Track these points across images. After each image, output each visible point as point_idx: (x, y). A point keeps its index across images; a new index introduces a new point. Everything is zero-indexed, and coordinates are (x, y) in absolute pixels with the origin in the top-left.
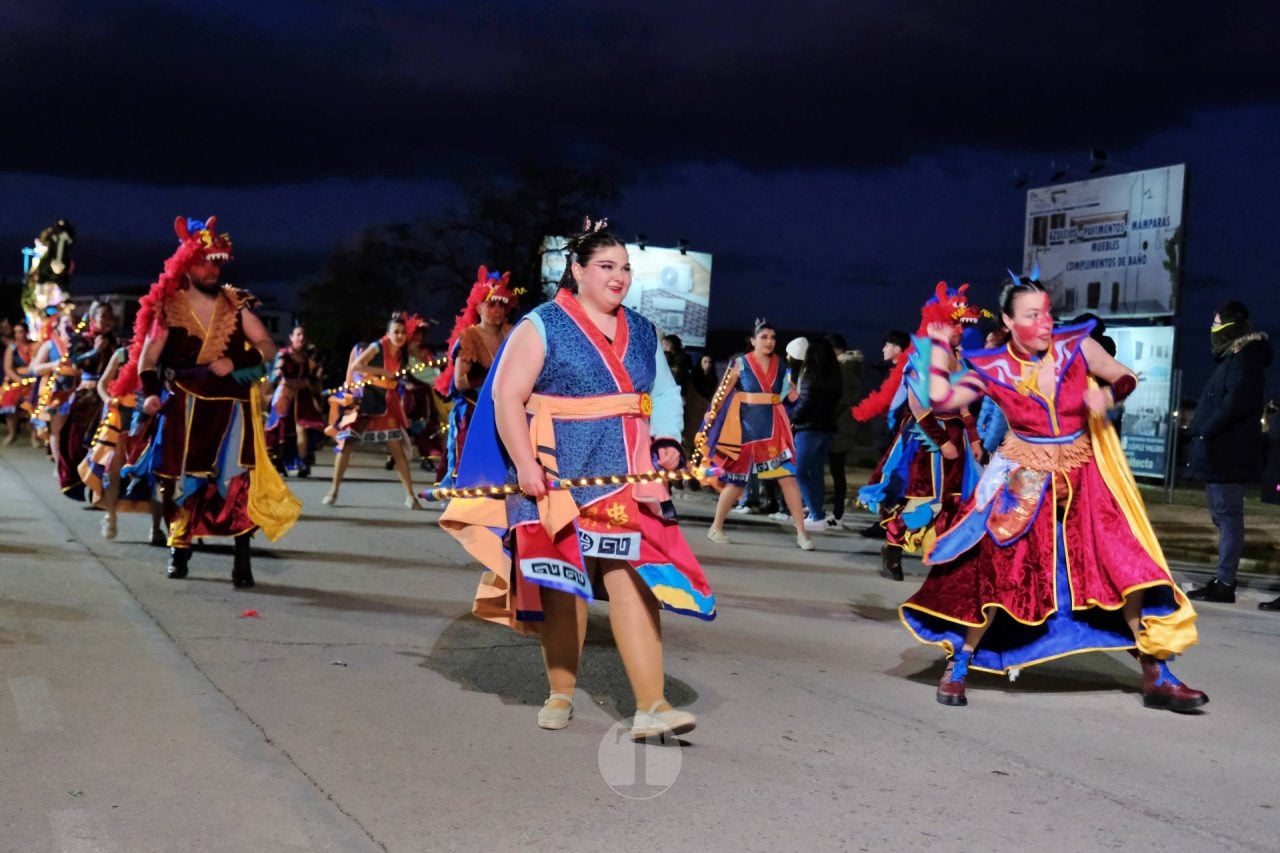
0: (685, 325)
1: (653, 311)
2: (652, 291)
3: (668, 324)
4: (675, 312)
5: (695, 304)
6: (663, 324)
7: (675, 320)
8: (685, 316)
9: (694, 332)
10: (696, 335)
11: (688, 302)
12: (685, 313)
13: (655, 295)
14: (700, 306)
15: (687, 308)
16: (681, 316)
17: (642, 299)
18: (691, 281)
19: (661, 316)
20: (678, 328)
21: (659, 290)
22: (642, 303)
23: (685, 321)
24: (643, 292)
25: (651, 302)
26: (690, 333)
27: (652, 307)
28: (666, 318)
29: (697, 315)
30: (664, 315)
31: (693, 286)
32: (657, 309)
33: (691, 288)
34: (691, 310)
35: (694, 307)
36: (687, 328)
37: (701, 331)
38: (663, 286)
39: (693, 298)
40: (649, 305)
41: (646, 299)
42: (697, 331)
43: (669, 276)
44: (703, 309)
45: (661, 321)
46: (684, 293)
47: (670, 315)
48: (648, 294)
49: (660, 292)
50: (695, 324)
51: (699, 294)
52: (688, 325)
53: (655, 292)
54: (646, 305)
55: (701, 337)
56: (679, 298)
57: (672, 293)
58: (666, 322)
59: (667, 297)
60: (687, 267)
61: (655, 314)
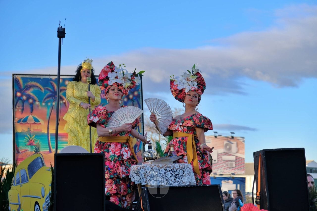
0: (236, 166)
1: (222, 161)
2: (221, 153)
3: (229, 166)
4: (231, 161)
5: (239, 157)
6: (227, 166)
7: (231, 164)
8: (236, 163)
9: (240, 169)
10: (241, 170)
11: (236, 157)
12: (236, 161)
13: (223, 155)
14: (242, 158)
15: (236, 159)
16: (234, 163)
17: (218, 157)
18: (237, 148)
19: (226, 163)
20: (233, 167)
21: (224, 153)
22: (218, 158)
23: (236, 165)
24: (218, 154)
25: (222, 158)
26: (238, 169)
27: (222, 160)
28: (228, 164)
29: (240, 162)
30: (227, 163)
31: (238, 150)
32: (224, 161)
33: (237, 151)
34: (238, 160)
35: (239, 159)
36: (237, 167)
37: (243, 168)
38: (225, 151)
39: (239, 155)
40: (221, 159)
41: (219, 157)
42: (241, 168)
43: (228, 147)
44: (243, 159)
45: (226, 165)
46: (235, 153)
47: (229, 162)
48: (220, 155)
49: (225, 153)
50: (240, 165)
51: (241, 153)
52: (237, 166)
53: (222, 154)
54: (219, 159)
55: (243, 170)
56: (233, 155)
57: (230, 153)
58: (228, 166)
59: (228, 155)
60: (235, 143)
61: (223, 162)
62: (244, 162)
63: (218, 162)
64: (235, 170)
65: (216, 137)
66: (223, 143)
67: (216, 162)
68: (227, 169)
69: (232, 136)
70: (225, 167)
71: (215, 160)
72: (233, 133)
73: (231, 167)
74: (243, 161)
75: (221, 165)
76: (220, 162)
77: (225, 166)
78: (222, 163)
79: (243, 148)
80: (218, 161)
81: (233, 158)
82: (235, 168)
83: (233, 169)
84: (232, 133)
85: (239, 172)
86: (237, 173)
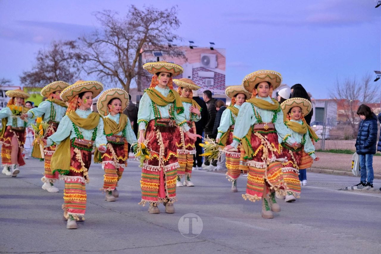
0: (214, 85)
1: (198, 78)
2: (197, 68)
3: (206, 85)
4: (209, 78)
5: (219, 73)
7: (209, 82)
8: (215, 80)
9: (219, 88)
10: (220, 89)
11: (215, 73)
12: (214, 78)
13: (199, 71)
14: (222, 74)
15: (215, 76)
16: (212, 80)
17: (193, 72)
18: (216, 63)
19: (202, 81)
20: (211, 86)
21: (201, 67)
22: (193, 74)
23: (214, 82)
24: (193, 70)
25: (198, 74)
26: (217, 88)
27: (198, 76)
28: (205, 81)
29: (220, 79)
30: (204, 80)
31: (218, 65)
32: (200, 77)
33: (216, 66)
34: (217, 77)
35: (219, 75)
36: (216, 86)
37: (223, 87)
38: (202, 66)
39: (218, 71)
40: (196, 75)
41: (195, 72)
42: (221, 87)
43: (205, 61)
44: (223, 76)
45: (203, 83)
46: (214, 69)
47: (207, 80)
48: (195, 70)
49: (201, 69)
50: (220, 83)
51: (221, 69)
52: (216, 84)
53: (199, 69)
54: (195, 75)
55: (223, 90)
56: (211, 71)
57: (208, 69)
58: (205, 83)
59: (205, 71)
60: (214, 56)
61: (200, 79)
62: (225, 79)
63: (193, 79)
64: (213, 89)
65: (191, 47)
66: (200, 55)
67: (191, 78)
68: (204, 87)
69: (212, 47)
70: (201, 85)
71: (189, 76)
72: (213, 43)
73: (209, 86)
74: (223, 78)
75: (197, 82)
76: (195, 79)
77: (201, 83)
78: (198, 80)
79: (224, 62)
80: (193, 77)
81: (212, 74)
82: (214, 87)
83: (211, 87)
84: (211, 43)
85: (217, 92)
86: (216, 93)
